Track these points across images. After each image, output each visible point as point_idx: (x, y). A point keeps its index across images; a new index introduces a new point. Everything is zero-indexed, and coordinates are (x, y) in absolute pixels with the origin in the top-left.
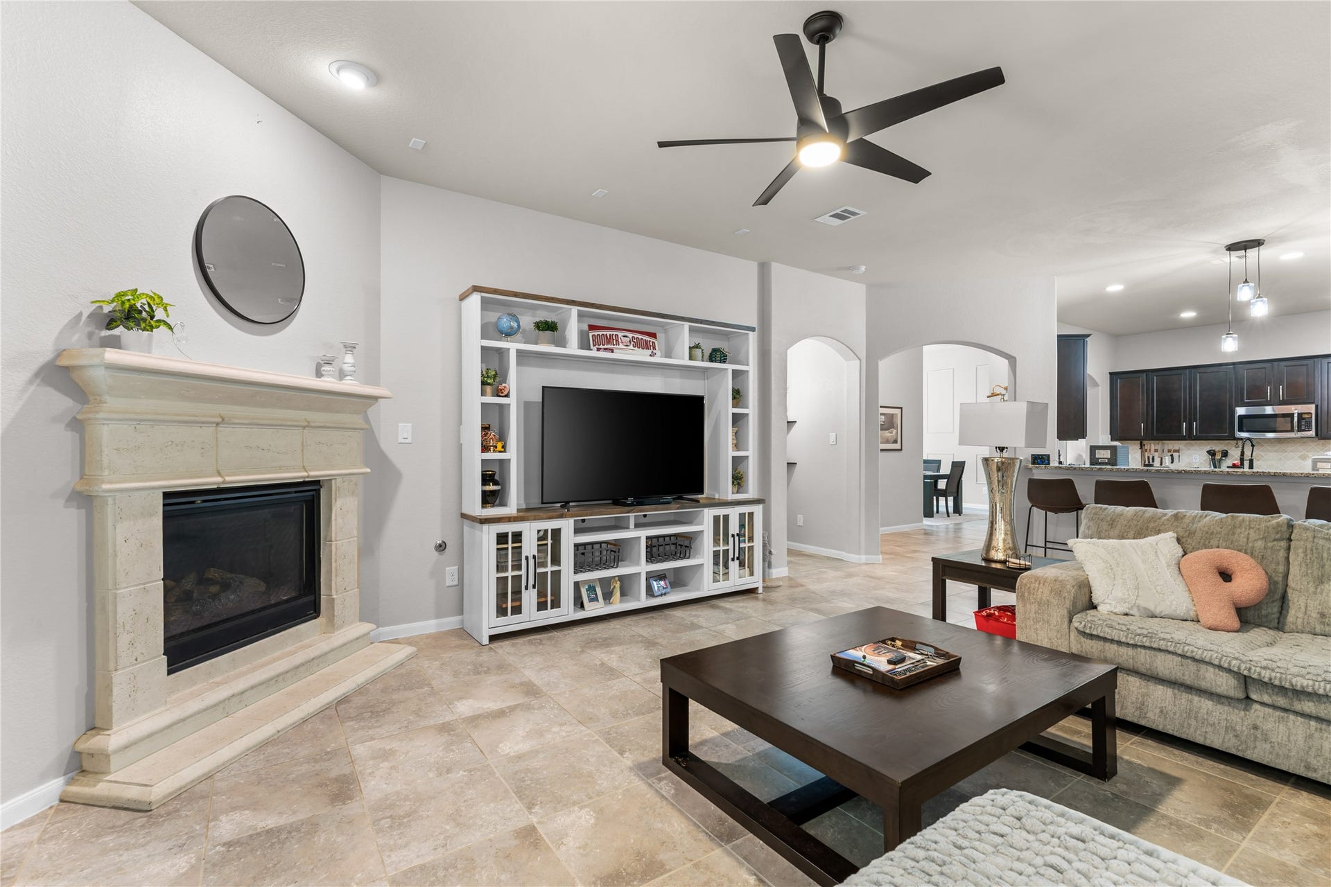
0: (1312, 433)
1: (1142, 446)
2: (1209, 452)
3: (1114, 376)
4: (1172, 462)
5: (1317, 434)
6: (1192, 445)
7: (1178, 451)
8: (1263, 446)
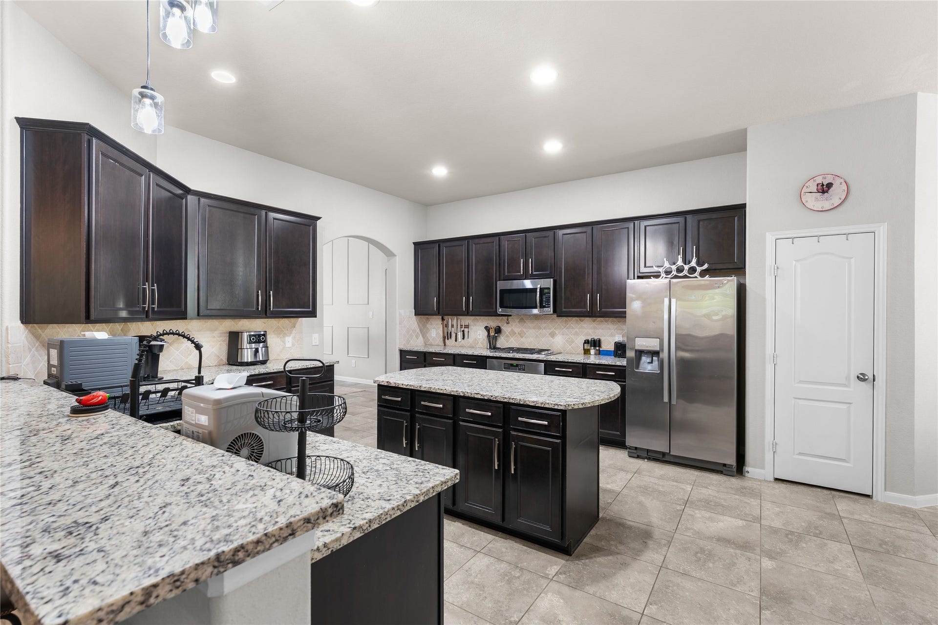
0: (550, 310)
1: (443, 319)
2: (486, 328)
3: (419, 246)
4: (463, 339)
5: (555, 311)
6: (478, 320)
7: (467, 327)
8: (525, 322)
